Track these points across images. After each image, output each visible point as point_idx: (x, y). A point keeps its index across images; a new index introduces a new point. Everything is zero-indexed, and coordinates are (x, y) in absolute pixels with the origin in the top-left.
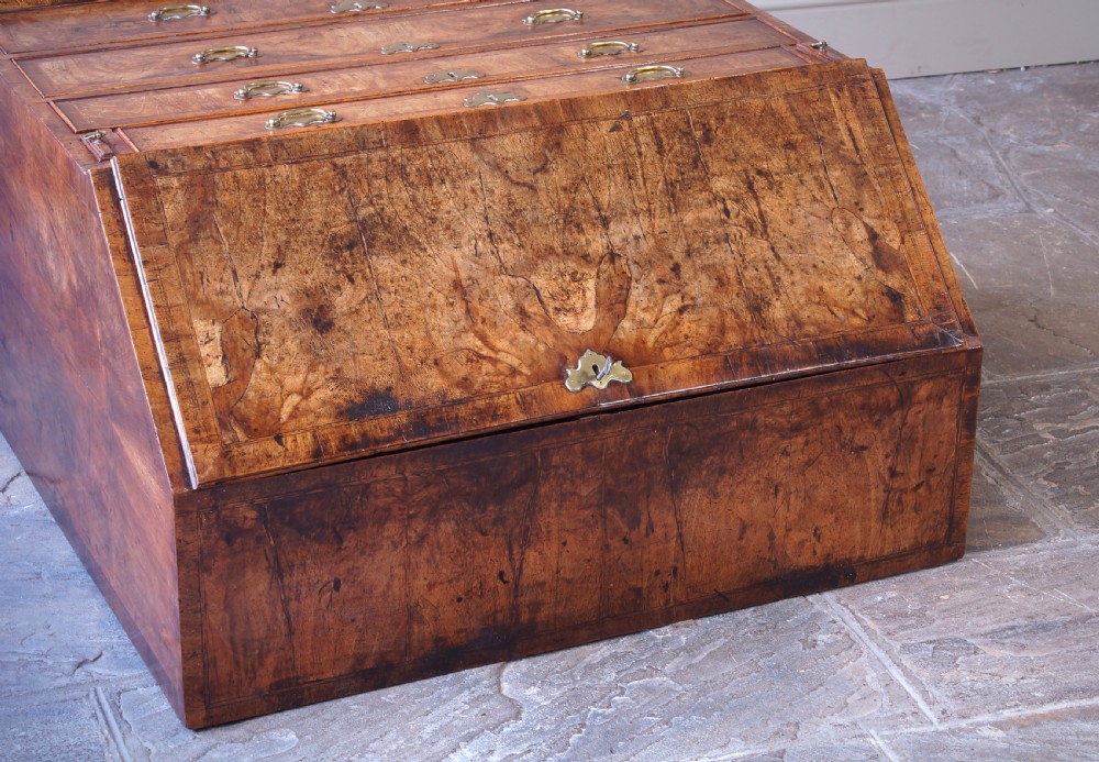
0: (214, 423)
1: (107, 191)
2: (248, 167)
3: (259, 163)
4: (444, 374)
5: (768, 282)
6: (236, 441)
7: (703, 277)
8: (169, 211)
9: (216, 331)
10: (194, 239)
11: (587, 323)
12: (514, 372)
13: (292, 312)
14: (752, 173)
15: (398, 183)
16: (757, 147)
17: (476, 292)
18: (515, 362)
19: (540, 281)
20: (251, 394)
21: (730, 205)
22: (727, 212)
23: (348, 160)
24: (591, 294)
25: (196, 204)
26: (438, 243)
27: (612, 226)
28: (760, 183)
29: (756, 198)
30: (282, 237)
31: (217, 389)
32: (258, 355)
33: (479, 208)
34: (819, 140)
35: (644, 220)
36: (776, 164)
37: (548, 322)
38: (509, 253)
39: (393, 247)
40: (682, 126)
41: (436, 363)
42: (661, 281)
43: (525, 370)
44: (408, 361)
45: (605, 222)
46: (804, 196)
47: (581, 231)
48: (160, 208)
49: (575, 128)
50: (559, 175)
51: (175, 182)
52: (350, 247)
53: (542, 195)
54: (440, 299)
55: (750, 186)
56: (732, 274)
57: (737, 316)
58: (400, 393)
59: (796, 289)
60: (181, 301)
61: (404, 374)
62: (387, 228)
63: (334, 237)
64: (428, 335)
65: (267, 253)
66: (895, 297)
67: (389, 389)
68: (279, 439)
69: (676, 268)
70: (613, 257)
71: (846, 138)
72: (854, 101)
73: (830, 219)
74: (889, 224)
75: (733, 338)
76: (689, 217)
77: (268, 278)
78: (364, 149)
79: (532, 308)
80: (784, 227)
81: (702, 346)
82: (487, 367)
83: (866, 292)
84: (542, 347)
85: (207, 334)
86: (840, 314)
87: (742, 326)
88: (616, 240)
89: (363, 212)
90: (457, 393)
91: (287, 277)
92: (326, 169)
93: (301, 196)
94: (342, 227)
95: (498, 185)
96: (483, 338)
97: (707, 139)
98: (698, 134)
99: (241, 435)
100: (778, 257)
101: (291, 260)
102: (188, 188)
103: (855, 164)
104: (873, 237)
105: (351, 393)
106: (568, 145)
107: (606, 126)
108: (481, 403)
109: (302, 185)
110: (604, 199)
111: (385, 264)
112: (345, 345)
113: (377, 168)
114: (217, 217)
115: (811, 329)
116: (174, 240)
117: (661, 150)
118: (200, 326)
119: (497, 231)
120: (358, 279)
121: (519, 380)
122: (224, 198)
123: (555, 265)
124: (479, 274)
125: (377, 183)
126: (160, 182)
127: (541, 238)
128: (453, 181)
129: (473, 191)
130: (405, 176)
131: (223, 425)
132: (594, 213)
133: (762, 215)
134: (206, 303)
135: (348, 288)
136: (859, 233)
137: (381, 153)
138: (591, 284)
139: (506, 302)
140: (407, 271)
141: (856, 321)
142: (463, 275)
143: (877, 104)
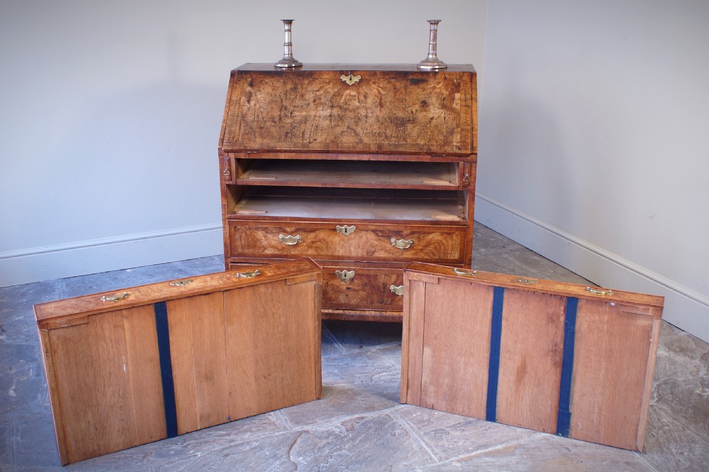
0: (462, 85)
1: (474, 145)
2: (432, 145)
3: (429, 145)
4: (395, 86)
5: (288, 94)
6: (457, 80)
7: (307, 98)
8: (459, 137)
9: (454, 106)
10: (453, 129)
11: (348, 92)
12: (374, 83)
13: (431, 107)
14: (278, 122)
15: (389, 135)
16: (273, 129)
17: (377, 104)
18: (373, 85)
19: (357, 104)
20: (449, 89)
21: (289, 115)
22: (291, 113)
23: (402, 142)
24: (343, 98)
25: (450, 138)
26: (383, 117)
27: (329, 114)
28: (277, 119)
29: (280, 116)
30: (428, 126)
31: (458, 92)
32: (445, 98)
33: (367, 124)
34: (251, 128)
35: (318, 115)
36: (268, 124)
37: (359, 93)
38: (363, 112)
39: (397, 118)
40: (294, 138)
41: (395, 88)
42: (320, 99)
43: (371, 83)
44: (403, 90)
45: (330, 116)
46: (264, 114)
47: (339, 115)
48: (461, 138)
49: (328, 141)
50: (338, 130)
51: (455, 144)
52: (409, 120)
53: (346, 125)
54: (388, 104)
55: (280, 119)
56: (298, 97)
57: (302, 88)
58: (409, 83)
59: (280, 91)
60: (462, 115)
61: (406, 88)
62: (397, 124)
63: (413, 123)
64: (395, 96)
65: (434, 122)
66: (251, 85)
67: (411, 85)
68: (445, 78)
69: (314, 101)
70: (332, 107)
71: (242, 127)
72: (234, 137)
73: (260, 107)
74: (242, 103)
75: (306, 82)
76: (304, 113)
77: (436, 116)
78: (396, 145)
79: (362, 98)
80: (275, 107)
81: (317, 81)
82: (381, 86)
83: (259, 88)
84: (364, 88)
85: (457, 105)
86: (270, 83)
87: (302, 84)
88: (329, 111)
89: (402, 128)
90: (392, 80)
91: (431, 116)
92: (409, 141)
93: (419, 136)
94: (409, 126)
95: (359, 130)
96: (379, 92)
97: (287, 133)
98: (290, 135)
99: (455, 81)
100: (282, 100)
101: (427, 120)
102: (452, 142)
103: (244, 120)
104: (249, 101)
105: (421, 86)
106: (332, 137)
107: (318, 141)
108: (387, 77)
109: (418, 137)
110: (328, 122)
111: (400, 114)
112: (420, 97)
113: (393, 139)
114: (445, 133)
115: (282, 81)
116: (459, 129)
117: (303, 133)
118: (458, 107)
119: (364, 118)
120: (410, 112)
121: (374, 81)
122: (441, 138)
123: (351, 107)
124: (374, 109)
125: (395, 135)
126: (459, 144)
127: (350, 114)
128: (372, 132)
129: (367, 129)
130: (386, 137)
131: (459, 84)
132: (333, 119)
133: (281, 111)
134: (454, 113)
135: (414, 110)
136: (252, 103)
137: (391, 143)
138: (342, 101)
139: (369, 101)
140: (395, 112)
141: (267, 81)
142: (379, 109)
143: (226, 135)
